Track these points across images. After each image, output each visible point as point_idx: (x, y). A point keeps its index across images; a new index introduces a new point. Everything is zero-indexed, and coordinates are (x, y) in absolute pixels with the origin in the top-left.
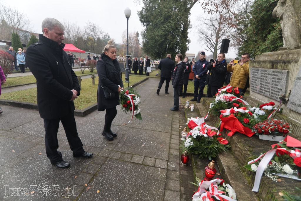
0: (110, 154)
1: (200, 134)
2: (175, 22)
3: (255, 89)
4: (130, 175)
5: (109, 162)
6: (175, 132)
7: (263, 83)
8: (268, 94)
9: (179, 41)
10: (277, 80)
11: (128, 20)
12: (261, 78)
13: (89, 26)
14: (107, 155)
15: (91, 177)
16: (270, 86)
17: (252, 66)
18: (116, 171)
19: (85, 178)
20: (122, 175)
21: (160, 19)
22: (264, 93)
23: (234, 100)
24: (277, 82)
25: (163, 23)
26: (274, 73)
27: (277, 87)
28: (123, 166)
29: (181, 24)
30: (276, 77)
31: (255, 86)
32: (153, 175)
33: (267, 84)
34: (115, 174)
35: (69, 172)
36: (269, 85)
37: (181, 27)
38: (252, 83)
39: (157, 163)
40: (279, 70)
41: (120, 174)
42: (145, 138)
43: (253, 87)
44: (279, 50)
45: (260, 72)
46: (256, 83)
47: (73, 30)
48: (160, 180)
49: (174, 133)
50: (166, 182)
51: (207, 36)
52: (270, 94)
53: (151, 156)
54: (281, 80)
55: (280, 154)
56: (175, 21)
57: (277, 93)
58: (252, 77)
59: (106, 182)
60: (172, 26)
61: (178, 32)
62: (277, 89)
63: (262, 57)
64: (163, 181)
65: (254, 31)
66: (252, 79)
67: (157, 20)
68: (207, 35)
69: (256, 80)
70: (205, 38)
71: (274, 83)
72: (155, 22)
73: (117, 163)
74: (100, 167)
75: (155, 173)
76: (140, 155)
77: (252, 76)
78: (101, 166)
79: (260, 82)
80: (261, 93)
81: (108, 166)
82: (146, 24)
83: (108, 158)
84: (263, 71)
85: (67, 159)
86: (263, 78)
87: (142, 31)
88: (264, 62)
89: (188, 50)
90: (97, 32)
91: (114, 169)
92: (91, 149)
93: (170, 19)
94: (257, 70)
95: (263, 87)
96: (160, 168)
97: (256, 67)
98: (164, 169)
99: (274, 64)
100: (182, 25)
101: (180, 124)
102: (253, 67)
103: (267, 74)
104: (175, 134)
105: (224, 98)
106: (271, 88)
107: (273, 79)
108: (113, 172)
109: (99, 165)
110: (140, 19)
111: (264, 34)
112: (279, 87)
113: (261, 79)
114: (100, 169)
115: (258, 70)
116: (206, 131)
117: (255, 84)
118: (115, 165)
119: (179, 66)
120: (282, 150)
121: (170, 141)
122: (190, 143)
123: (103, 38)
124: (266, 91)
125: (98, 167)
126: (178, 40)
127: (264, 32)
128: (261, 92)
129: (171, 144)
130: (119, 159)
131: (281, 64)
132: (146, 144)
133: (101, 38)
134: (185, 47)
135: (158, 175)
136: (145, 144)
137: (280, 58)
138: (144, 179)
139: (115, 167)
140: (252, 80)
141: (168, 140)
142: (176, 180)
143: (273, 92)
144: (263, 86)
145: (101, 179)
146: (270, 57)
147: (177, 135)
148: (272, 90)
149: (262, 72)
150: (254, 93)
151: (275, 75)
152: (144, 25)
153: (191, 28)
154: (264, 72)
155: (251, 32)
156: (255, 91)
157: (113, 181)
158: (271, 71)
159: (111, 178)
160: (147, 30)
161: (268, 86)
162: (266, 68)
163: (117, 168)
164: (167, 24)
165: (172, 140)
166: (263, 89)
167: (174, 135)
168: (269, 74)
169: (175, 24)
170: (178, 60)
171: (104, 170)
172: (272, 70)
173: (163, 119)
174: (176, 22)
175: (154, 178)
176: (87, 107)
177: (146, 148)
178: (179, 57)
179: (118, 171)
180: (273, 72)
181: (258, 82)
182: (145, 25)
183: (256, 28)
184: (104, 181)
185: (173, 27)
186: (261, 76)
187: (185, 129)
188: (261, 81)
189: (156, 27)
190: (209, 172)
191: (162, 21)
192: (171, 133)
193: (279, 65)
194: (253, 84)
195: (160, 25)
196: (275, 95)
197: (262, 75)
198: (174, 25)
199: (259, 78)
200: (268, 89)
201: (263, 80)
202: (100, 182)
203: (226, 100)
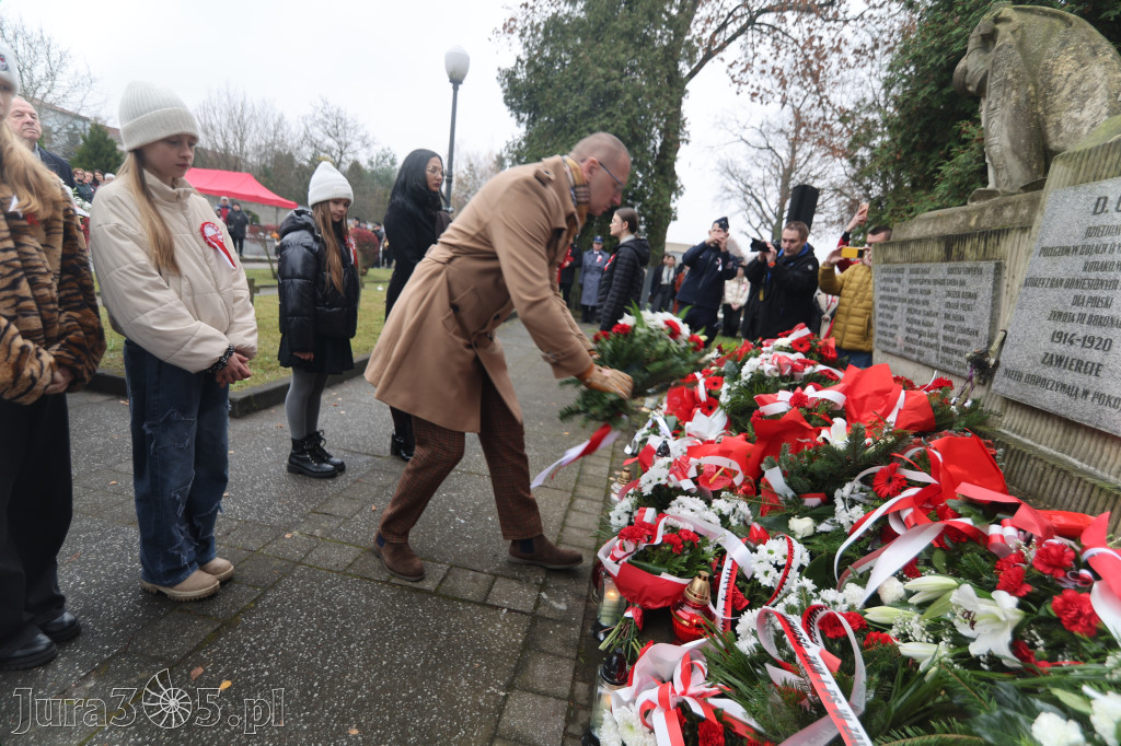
0: (310, 551)
1: (668, 478)
2: (629, 116)
3: (891, 340)
4: (376, 632)
5: (302, 577)
6: (591, 490)
7: (916, 317)
8: (931, 355)
9: (642, 187)
10: (962, 301)
11: (456, 89)
12: (911, 297)
13: (322, 116)
14: (298, 554)
15: (209, 629)
16: (938, 324)
17: (881, 260)
18: (323, 613)
19: (183, 633)
20: (344, 629)
21: (578, 101)
22: (921, 353)
23: (808, 370)
24: (963, 305)
25: (586, 115)
26: (952, 277)
27: (962, 324)
28: (353, 597)
29: (652, 127)
30: (957, 288)
31: (889, 330)
32: (469, 632)
33: (930, 319)
34: (315, 622)
35: (120, 608)
37: (652, 137)
38: (881, 319)
39: (495, 590)
40: (968, 264)
41: (337, 623)
42: (466, 504)
43: (883, 333)
44: (973, 200)
45: (905, 275)
46: (892, 318)
47: (260, 124)
48: (498, 655)
49: (584, 491)
50: (518, 660)
51: (749, 187)
52: (941, 353)
53: (477, 566)
54: (974, 296)
55: (952, 540)
56: (631, 111)
57: (963, 348)
58: (882, 297)
59: (270, 651)
60: (618, 128)
61: (639, 152)
62: (964, 331)
63: (916, 226)
64: (507, 657)
65: (898, 153)
66: (882, 306)
67: (565, 103)
68: (748, 183)
69: (894, 308)
70: (740, 193)
71: (954, 311)
72: (557, 110)
73: (331, 585)
74: (259, 597)
75: (480, 626)
76: (434, 561)
77: (882, 293)
78: (264, 594)
79: (905, 314)
80: (908, 354)
81: (292, 593)
82: (526, 118)
83: (300, 563)
84: (917, 273)
85: (125, 560)
86: (916, 296)
87: (510, 140)
88: (919, 241)
89: (675, 219)
90: (348, 140)
91: (312, 605)
92: (238, 531)
93: (614, 105)
94: (898, 271)
95: (916, 332)
96: (505, 611)
97: (894, 263)
98: (522, 613)
99: (951, 245)
100: (654, 129)
101: (614, 465)
102: (886, 261)
103: (929, 282)
104: (590, 496)
105: (775, 363)
106: (942, 332)
107: (949, 299)
108: (310, 614)
109: (255, 586)
110: (506, 98)
111: (931, 163)
112: (969, 324)
113: (911, 301)
114: (255, 601)
115: (901, 271)
116: (693, 473)
117: (889, 322)
118: (322, 591)
119: (624, 253)
120: (960, 527)
121: (566, 517)
122: (631, 514)
123: (371, 163)
124: (928, 345)
125: (250, 594)
126: (640, 183)
127: (931, 156)
128: (910, 350)
129: (566, 529)
130: (344, 573)
131: (977, 240)
132: (466, 525)
133: (364, 163)
134: (661, 206)
135: (492, 635)
136: (463, 521)
137: (973, 223)
138: (430, 648)
139: (322, 599)
140: (881, 311)
141: (559, 514)
142: (560, 656)
143: (950, 345)
144: (915, 327)
145: (249, 642)
146: (942, 222)
147: (598, 501)
148: (945, 338)
149: (914, 276)
150: (885, 356)
151: (953, 282)
152: (520, 121)
153: (688, 142)
154: (919, 276)
155: (886, 156)
156: (891, 349)
157: (300, 649)
158: (940, 270)
159: (296, 637)
160: (528, 139)
161: (931, 325)
162: (928, 261)
163: (328, 602)
164: (600, 120)
165: (573, 515)
166: (916, 336)
167: (583, 498)
169: (629, 121)
170: (619, 229)
171: (271, 607)
172: (946, 266)
173: (552, 444)
174: (634, 117)
175: (473, 645)
176: (257, 384)
177: (465, 539)
178: (624, 219)
179: (330, 613)
180: (951, 271)
181: (900, 315)
182: (523, 119)
183: (905, 141)
184: (260, 645)
185: (622, 134)
186: (911, 291)
187: (625, 474)
188: (909, 310)
189: (560, 128)
190: (688, 617)
191: (585, 108)
192: (574, 490)
193: (969, 245)
194: (882, 324)
195: (576, 122)
196: (955, 357)
197: (914, 286)
198: (628, 126)
199: (904, 300)
200: (931, 336)
201: (915, 306)
202: (241, 649)
203: (780, 369)
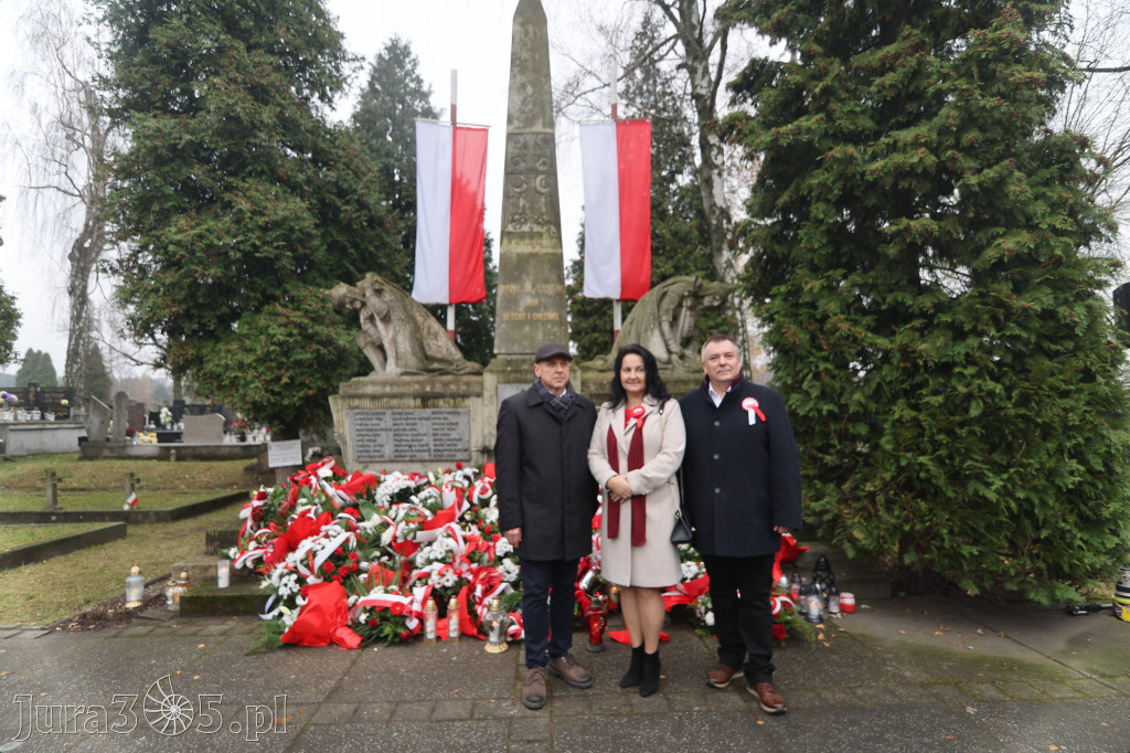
36: (425, 438)
168: (420, 419)
